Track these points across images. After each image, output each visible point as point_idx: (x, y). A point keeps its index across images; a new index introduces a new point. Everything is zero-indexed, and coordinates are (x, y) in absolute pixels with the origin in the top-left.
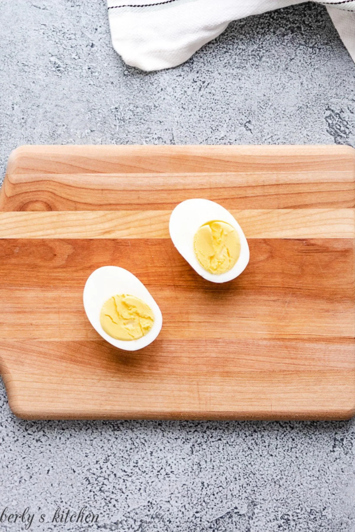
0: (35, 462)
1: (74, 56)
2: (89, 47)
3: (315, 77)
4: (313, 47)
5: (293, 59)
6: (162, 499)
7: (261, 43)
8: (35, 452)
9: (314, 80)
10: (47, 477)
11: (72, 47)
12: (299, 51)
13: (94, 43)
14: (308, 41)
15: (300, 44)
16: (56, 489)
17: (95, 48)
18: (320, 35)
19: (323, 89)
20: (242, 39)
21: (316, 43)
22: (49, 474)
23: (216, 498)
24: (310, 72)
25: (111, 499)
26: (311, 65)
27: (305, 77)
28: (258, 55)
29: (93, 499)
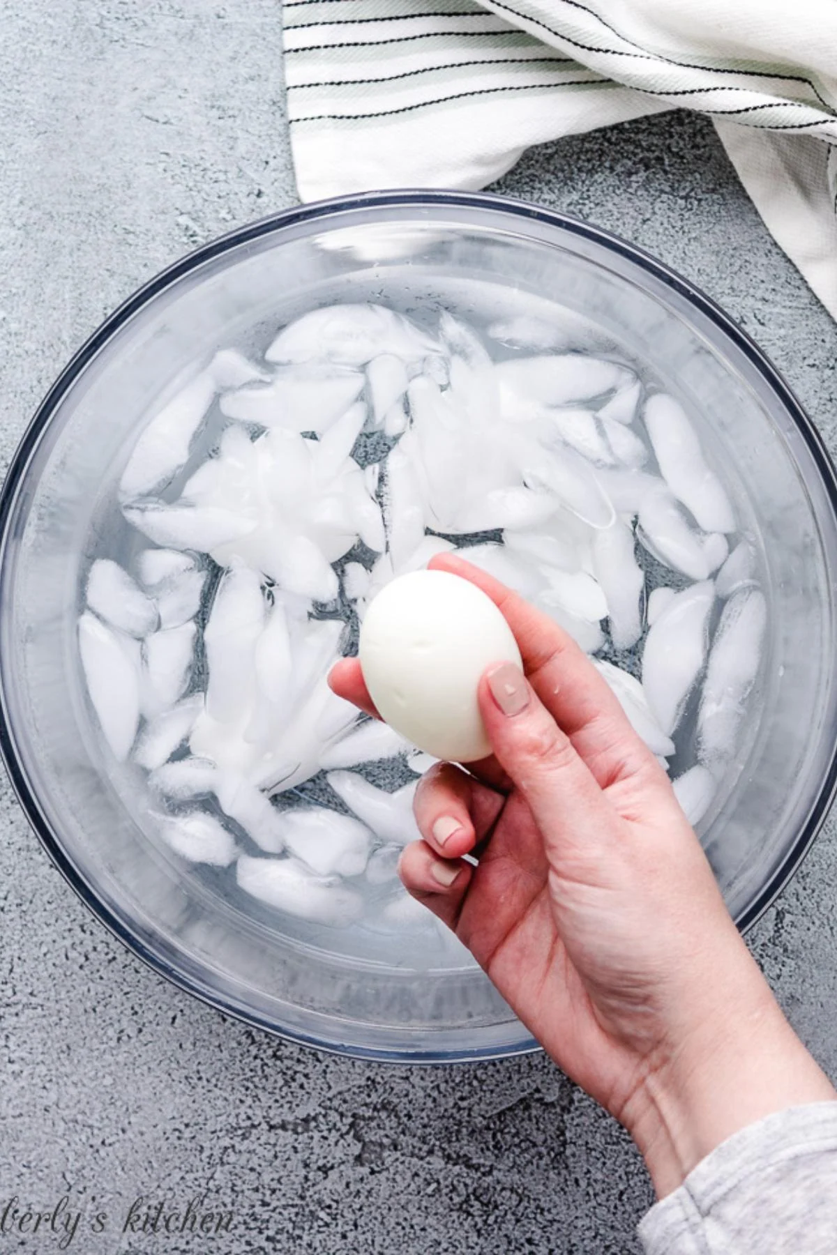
0: (149, 1001)
1: (223, 214)
2: (253, 197)
3: (691, 255)
4: (686, 198)
5: (648, 220)
6: (393, 1072)
7: (585, 189)
8: (148, 983)
9: (688, 261)
10: (171, 1029)
11: (219, 197)
12: (660, 205)
13: (263, 189)
14: (676, 185)
15: (662, 191)
16: (189, 1054)
17: (264, 199)
18: (700, 174)
19: (706, 278)
20: (550, 181)
21: (692, 190)
22: (176, 1025)
23: (498, 1071)
24: (681, 246)
25: (296, 1072)
26: (684, 232)
27: (672, 255)
28: (580, 211)
29: (260, 1073)
